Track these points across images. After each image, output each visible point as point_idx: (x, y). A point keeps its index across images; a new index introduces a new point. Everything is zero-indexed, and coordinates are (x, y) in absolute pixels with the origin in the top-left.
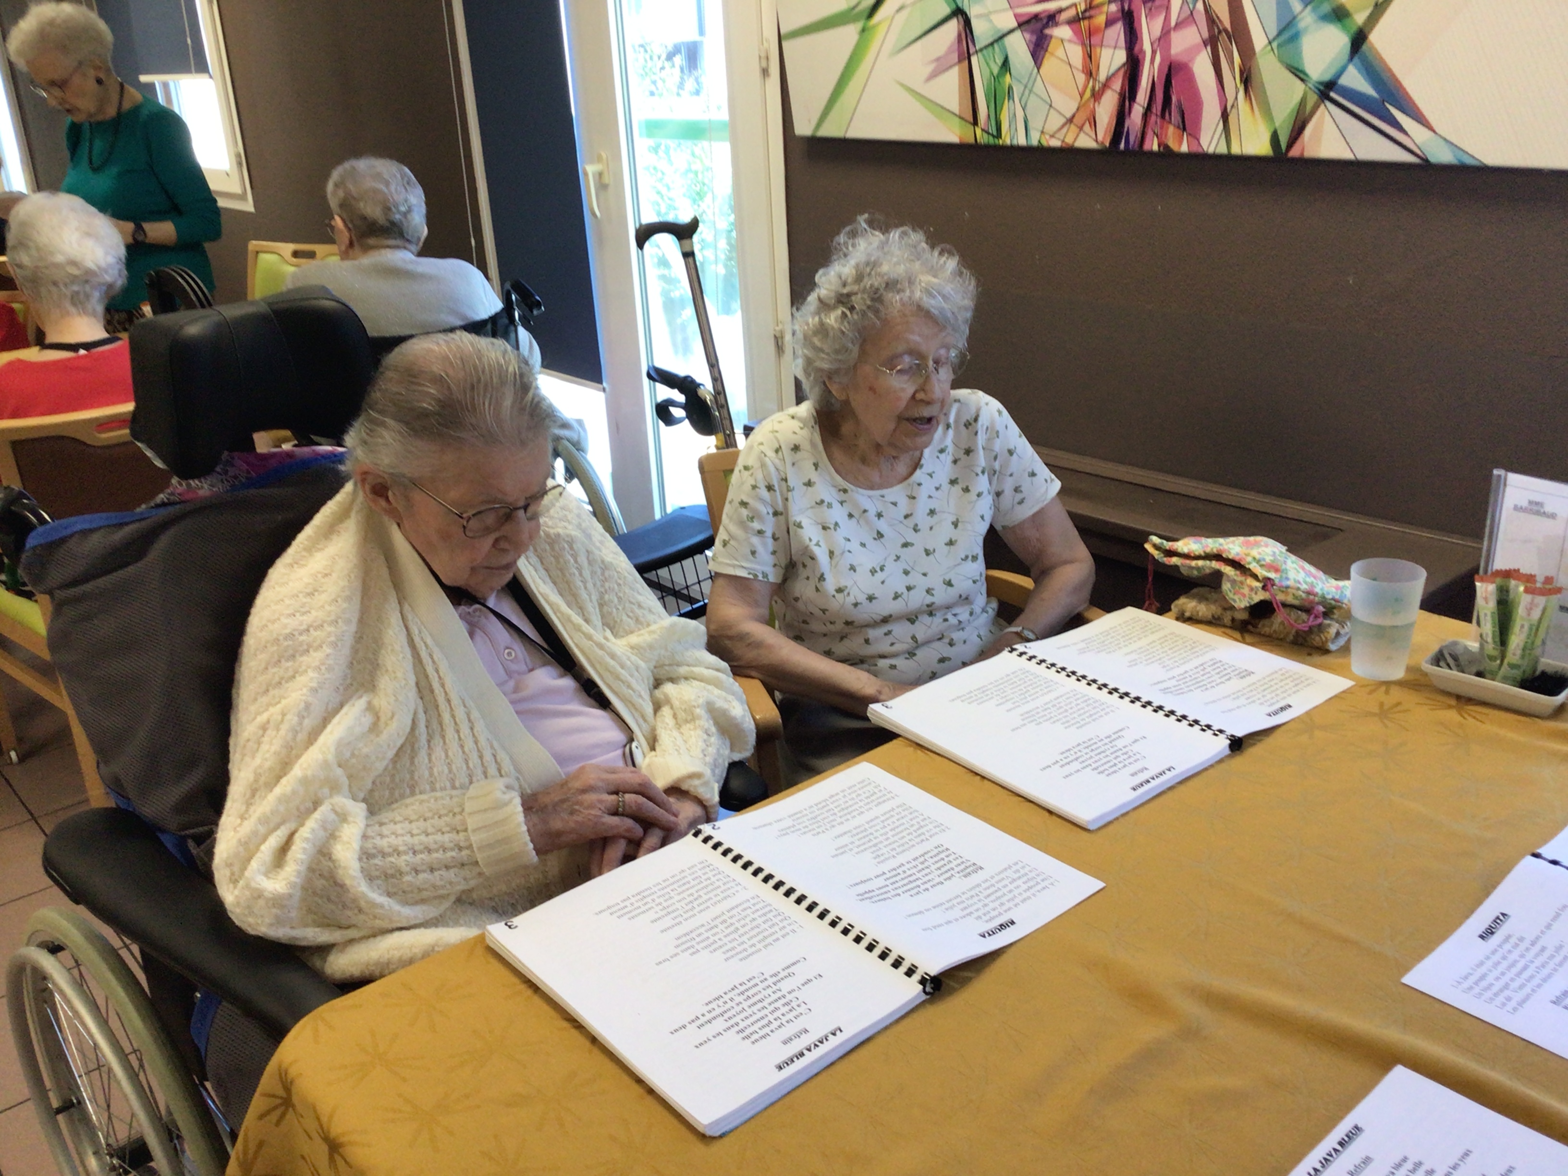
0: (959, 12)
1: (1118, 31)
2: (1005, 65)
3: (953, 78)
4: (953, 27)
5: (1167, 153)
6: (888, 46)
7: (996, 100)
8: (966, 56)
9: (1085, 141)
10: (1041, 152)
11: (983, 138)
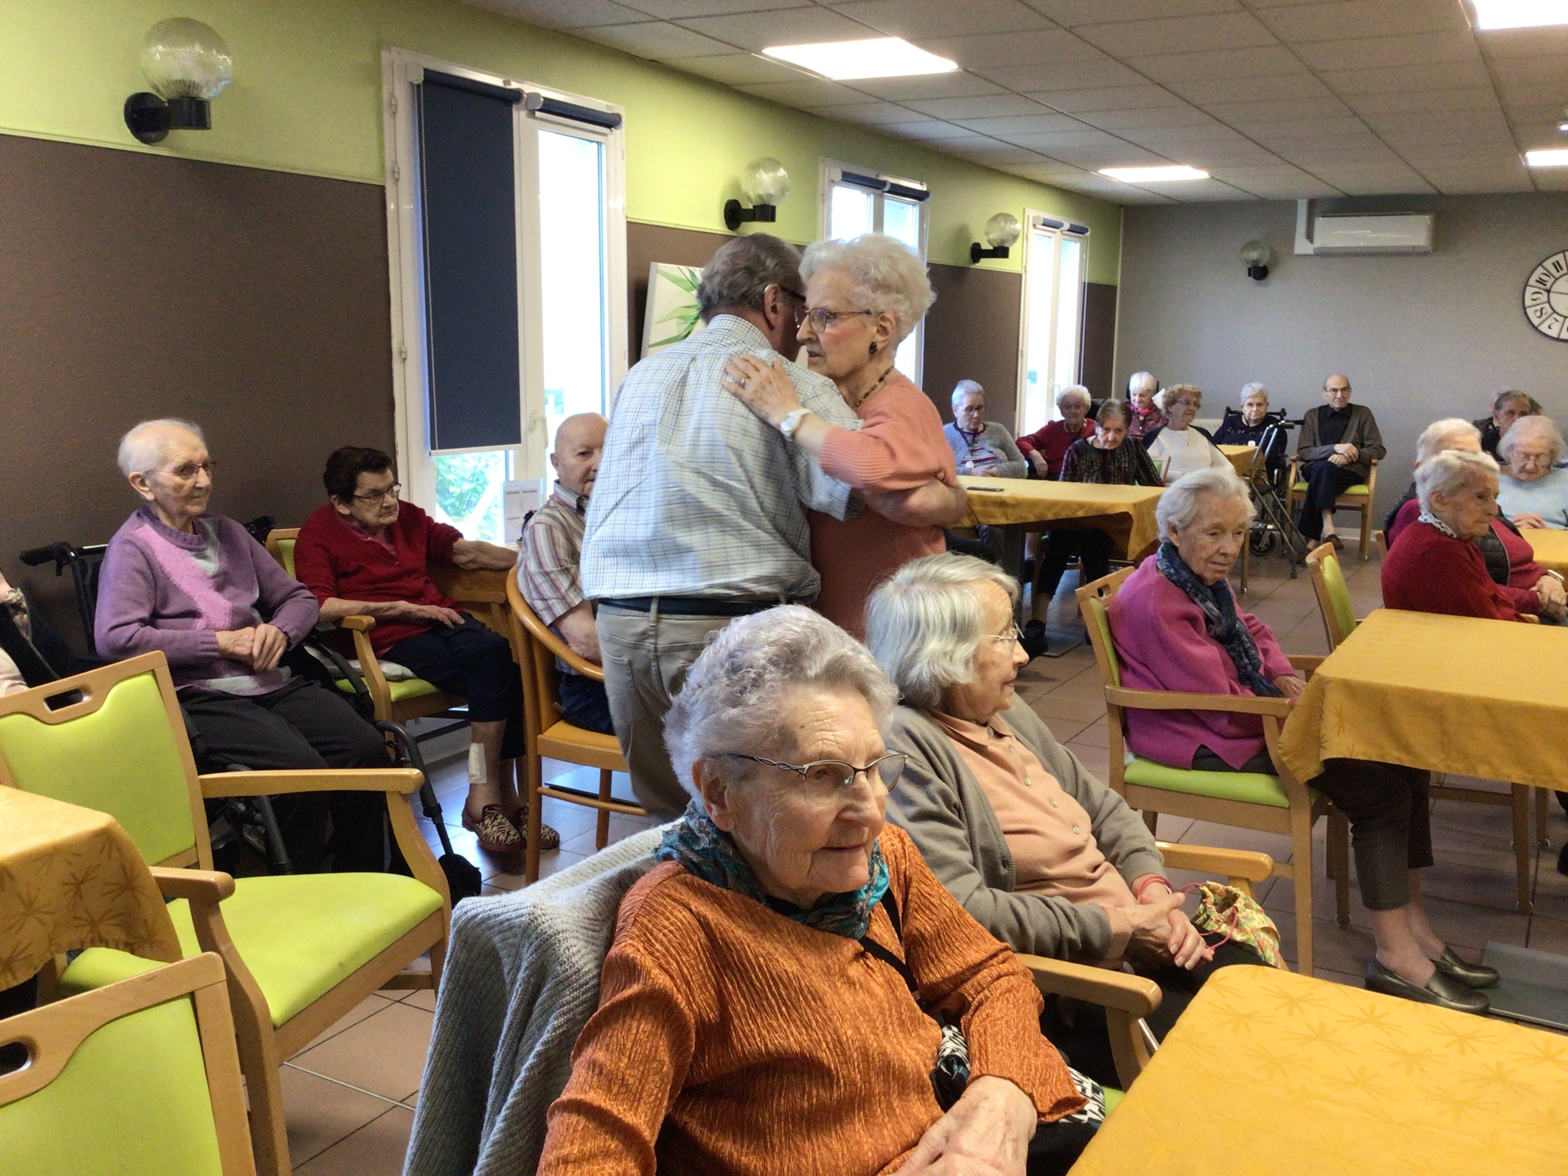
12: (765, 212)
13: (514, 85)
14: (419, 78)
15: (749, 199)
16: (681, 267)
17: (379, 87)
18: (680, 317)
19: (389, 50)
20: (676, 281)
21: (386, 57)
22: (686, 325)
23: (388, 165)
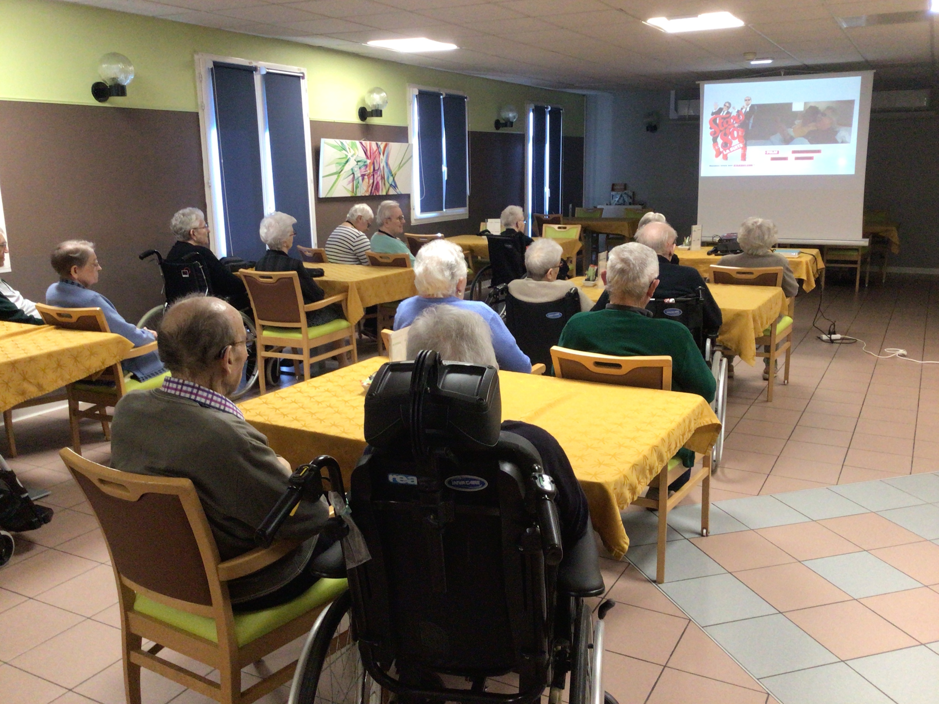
0: (353, 173)
1: (372, 177)
2: (358, 183)
3: (351, 184)
4: (352, 176)
5: (376, 195)
6: (342, 179)
7: (357, 188)
8: (353, 181)
9: (367, 195)
10: (362, 196)
11: (354, 195)
12: (378, 113)
13: (254, 64)
14: (211, 65)
15: (369, 106)
16: (337, 140)
17: (194, 71)
18: (337, 163)
19: (198, 54)
20: (334, 147)
21: (196, 57)
22: (340, 167)
23: (199, 103)
